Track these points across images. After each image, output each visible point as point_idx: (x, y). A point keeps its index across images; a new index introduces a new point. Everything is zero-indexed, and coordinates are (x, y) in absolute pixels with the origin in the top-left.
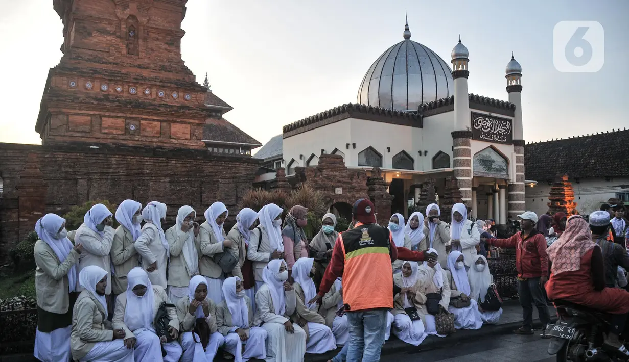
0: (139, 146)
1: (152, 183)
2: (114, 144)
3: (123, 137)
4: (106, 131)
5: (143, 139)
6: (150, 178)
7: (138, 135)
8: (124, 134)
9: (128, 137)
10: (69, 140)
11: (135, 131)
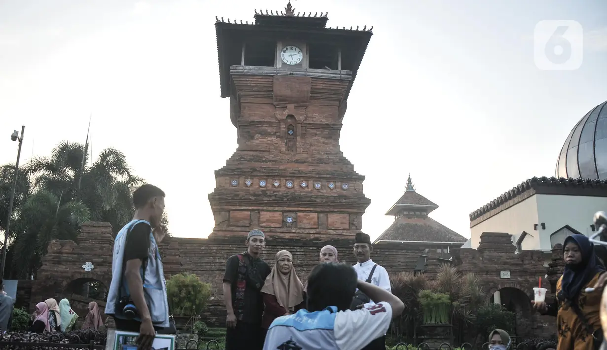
0: (296, 238)
1: (303, 273)
2: (271, 236)
3: (281, 230)
4: (264, 225)
5: (298, 231)
6: (302, 268)
7: (295, 227)
8: (282, 227)
9: (285, 229)
10: (229, 234)
11: (292, 223)
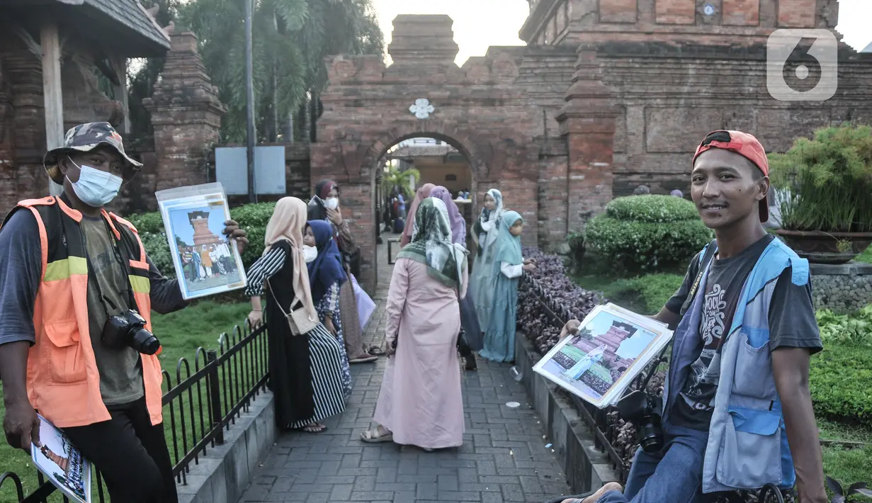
0: (723, 44)
1: (756, 111)
2: (678, 42)
3: (693, 29)
4: (663, 19)
5: (728, 31)
6: (755, 102)
7: (719, 25)
8: (694, 24)
9: (700, 28)
10: (602, 39)
11: (713, 16)
